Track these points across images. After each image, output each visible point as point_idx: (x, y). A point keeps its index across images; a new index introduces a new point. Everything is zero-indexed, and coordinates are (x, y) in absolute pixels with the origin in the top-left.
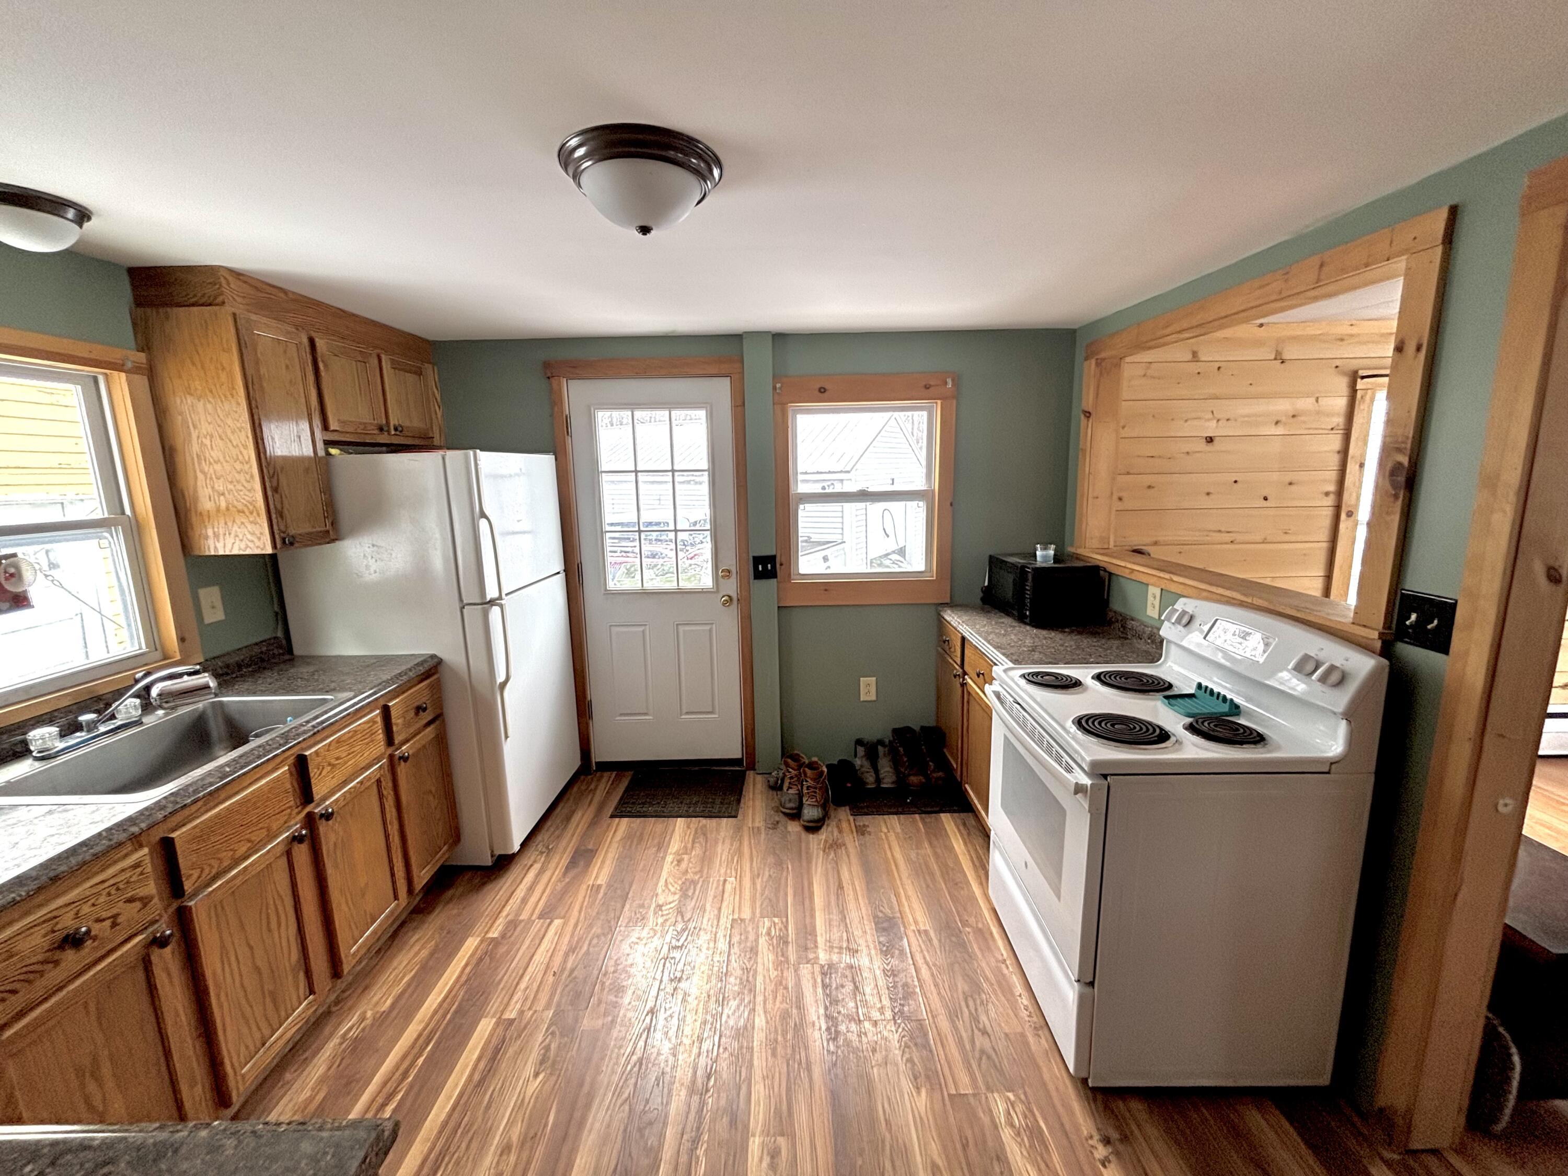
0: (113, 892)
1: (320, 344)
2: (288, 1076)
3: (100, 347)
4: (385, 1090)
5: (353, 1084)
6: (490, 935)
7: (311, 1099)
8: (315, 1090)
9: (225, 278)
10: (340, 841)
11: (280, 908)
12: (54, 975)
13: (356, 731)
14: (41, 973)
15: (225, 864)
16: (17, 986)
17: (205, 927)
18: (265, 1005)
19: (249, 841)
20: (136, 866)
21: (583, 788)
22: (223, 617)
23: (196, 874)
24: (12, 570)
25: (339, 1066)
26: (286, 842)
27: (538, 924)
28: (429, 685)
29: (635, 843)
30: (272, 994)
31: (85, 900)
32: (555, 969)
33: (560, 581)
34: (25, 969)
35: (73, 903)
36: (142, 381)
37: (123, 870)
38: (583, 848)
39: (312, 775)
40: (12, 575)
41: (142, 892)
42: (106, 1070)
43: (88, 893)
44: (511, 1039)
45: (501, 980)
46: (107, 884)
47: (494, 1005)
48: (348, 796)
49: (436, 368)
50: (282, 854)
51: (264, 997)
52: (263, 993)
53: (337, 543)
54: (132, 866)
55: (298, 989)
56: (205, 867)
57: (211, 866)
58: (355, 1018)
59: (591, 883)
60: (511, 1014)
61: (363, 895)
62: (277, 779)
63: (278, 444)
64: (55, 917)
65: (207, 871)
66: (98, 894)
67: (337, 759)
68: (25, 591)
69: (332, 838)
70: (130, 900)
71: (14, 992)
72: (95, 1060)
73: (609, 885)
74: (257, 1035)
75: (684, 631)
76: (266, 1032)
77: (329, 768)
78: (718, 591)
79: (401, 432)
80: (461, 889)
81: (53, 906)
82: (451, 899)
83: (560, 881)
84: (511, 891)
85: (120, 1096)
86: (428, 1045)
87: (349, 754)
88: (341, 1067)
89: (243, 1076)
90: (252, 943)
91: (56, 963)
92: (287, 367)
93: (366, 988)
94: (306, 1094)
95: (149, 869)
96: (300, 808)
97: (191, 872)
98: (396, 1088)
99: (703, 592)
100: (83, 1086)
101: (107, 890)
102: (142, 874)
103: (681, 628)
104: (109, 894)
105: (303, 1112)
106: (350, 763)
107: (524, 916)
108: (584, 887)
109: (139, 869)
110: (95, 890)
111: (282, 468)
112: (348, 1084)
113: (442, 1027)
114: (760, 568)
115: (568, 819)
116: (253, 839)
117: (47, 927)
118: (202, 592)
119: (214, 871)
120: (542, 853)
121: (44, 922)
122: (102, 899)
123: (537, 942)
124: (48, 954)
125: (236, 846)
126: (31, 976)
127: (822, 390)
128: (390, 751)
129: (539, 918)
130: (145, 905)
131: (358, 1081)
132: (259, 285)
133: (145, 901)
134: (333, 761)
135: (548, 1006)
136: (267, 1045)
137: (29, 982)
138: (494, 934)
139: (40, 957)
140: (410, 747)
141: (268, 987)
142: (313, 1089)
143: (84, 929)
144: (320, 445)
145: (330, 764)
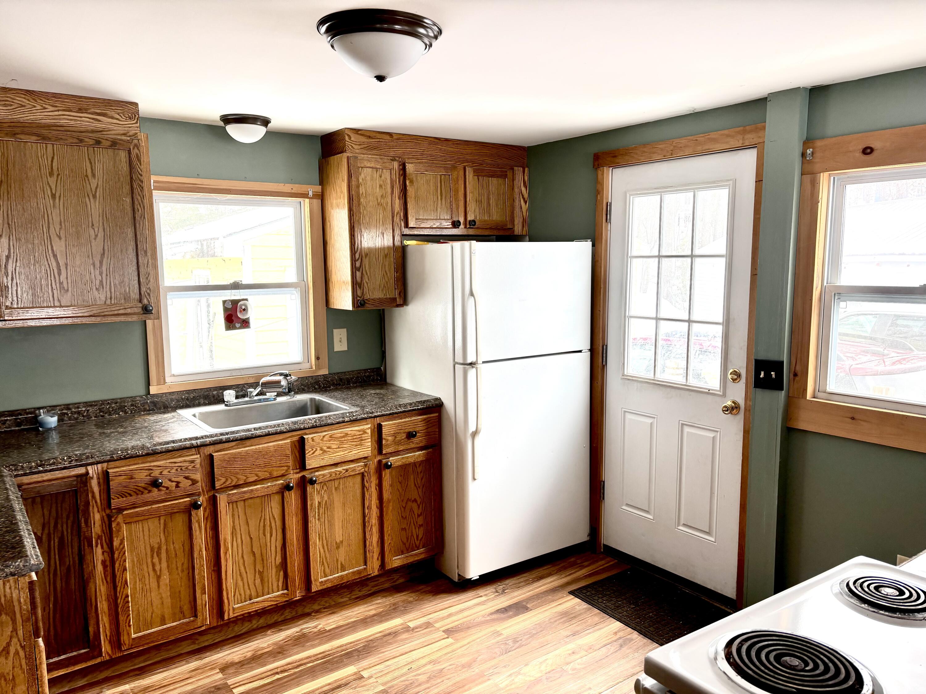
0: (179, 470)
1: (410, 168)
2: (269, 632)
3: (297, 185)
4: (286, 667)
5: (281, 654)
6: (409, 624)
7: (263, 648)
8: (269, 646)
9: (348, 135)
10: (324, 502)
11: (273, 525)
12: (147, 497)
13: (347, 434)
14: (142, 493)
15: (241, 482)
16: (132, 493)
17: (223, 512)
18: (255, 576)
19: (257, 475)
20: (192, 462)
21: (579, 561)
22: (346, 349)
23: (223, 480)
24: (243, 307)
25: (286, 642)
26: (280, 486)
27: (441, 634)
28: (425, 419)
29: (562, 620)
30: (261, 573)
31: (166, 467)
32: (413, 666)
33: (585, 357)
34: (136, 487)
35: (161, 467)
36: (317, 203)
37: (185, 461)
38: (524, 603)
39: (307, 452)
40: (244, 310)
41: (193, 476)
42: (164, 555)
43: (167, 465)
44: (350, 687)
45: (383, 652)
46: (177, 465)
47: (365, 663)
48: (334, 475)
49: (526, 169)
50: (277, 493)
51: (255, 573)
52: (255, 570)
53: (405, 307)
54: (189, 461)
55: (278, 581)
56: (229, 479)
57: (232, 480)
58: (313, 625)
59: (498, 629)
60: (365, 674)
61: (338, 548)
62: (281, 446)
63: (365, 239)
64: (152, 470)
65: (229, 481)
66: (172, 468)
67: (329, 448)
68: (248, 318)
69: (317, 499)
70: (187, 478)
71: (131, 495)
72: (159, 548)
73: (507, 639)
74: (248, 592)
75: (688, 432)
76: (254, 593)
77: (321, 452)
78: (724, 395)
79: (475, 225)
80: (429, 588)
81: (152, 464)
82: (417, 591)
83: (483, 616)
84: (451, 605)
85: (168, 574)
86: (321, 659)
87: (339, 448)
88: (286, 643)
89: (234, 609)
90: (252, 536)
91: (150, 491)
92: (381, 186)
93: (333, 613)
94: (265, 645)
95: (198, 466)
96: (298, 470)
97: (221, 478)
98: (287, 670)
99: (709, 393)
100: (152, 557)
101: (177, 468)
102: (194, 467)
103: (687, 429)
104: (177, 470)
105: (255, 652)
106: (339, 454)
107: (437, 625)
108: (492, 629)
109: (193, 465)
110: (171, 465)
111: (366, 255)
112: (279, 653)
113: (334, 656)
114: (762, 375)
115: (541, 578)
116: (260, 475)
117: (147, 473)
118: (336, 331)
119: (233, 484)
120: (497, 592)
121: (146, 470)
122: (173, 471)
123: (426, 644)
124: (146, 485)
125: (249, 475)
126: (138, 492)
127: (868, 151)
128: (379, 458)
129: (444, 631)
130: (193, 484)
131: (283, 654)
132: (372, 135)
133: (194, 482)
134: (325, 448)
135: (383, 684)
136: (252, 601)
137: (137, 494)
138: (412, 625)
139: (143, 485)
140: (397, 461)
141: (259, 567)
142: (268, 645)
143: (160, 481)
144: (398, 238)
145: (321, 449)
